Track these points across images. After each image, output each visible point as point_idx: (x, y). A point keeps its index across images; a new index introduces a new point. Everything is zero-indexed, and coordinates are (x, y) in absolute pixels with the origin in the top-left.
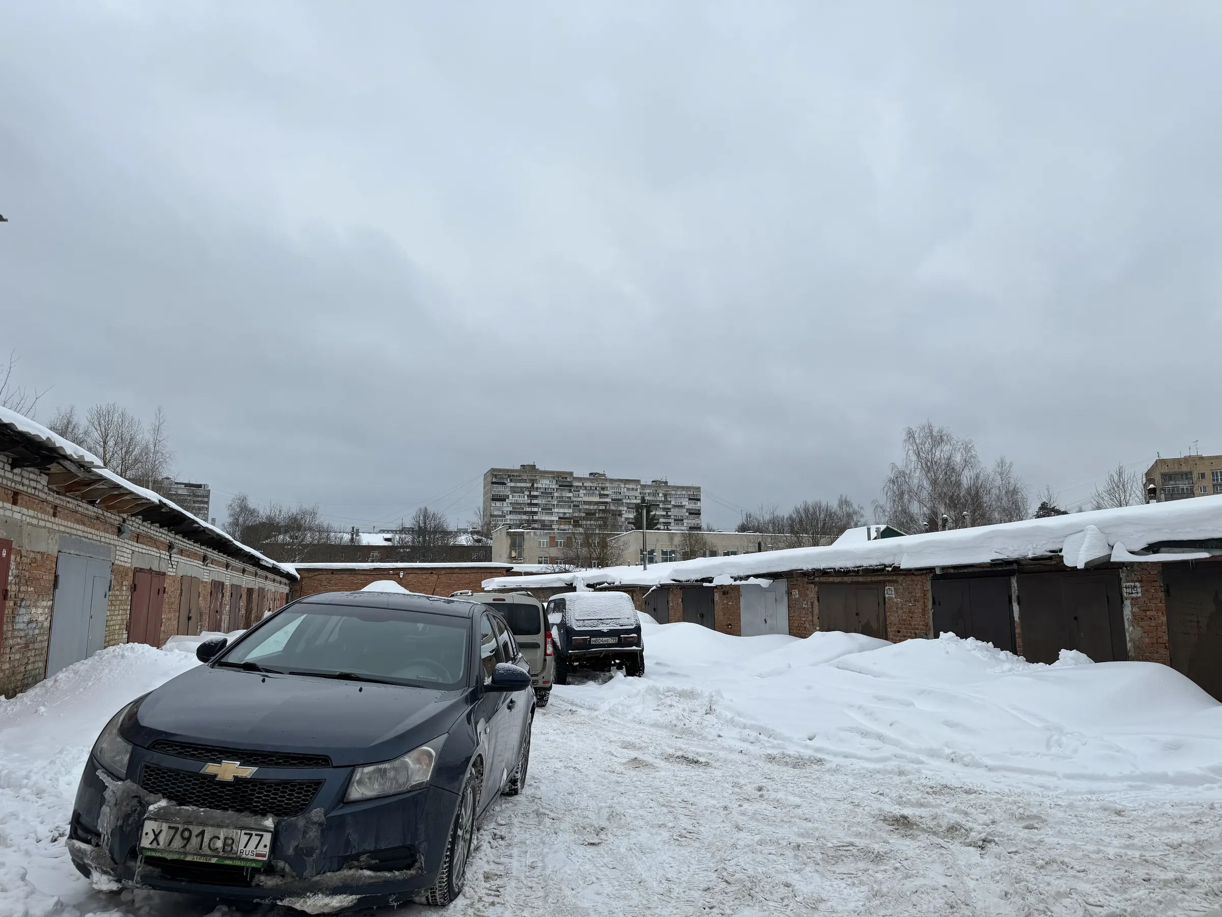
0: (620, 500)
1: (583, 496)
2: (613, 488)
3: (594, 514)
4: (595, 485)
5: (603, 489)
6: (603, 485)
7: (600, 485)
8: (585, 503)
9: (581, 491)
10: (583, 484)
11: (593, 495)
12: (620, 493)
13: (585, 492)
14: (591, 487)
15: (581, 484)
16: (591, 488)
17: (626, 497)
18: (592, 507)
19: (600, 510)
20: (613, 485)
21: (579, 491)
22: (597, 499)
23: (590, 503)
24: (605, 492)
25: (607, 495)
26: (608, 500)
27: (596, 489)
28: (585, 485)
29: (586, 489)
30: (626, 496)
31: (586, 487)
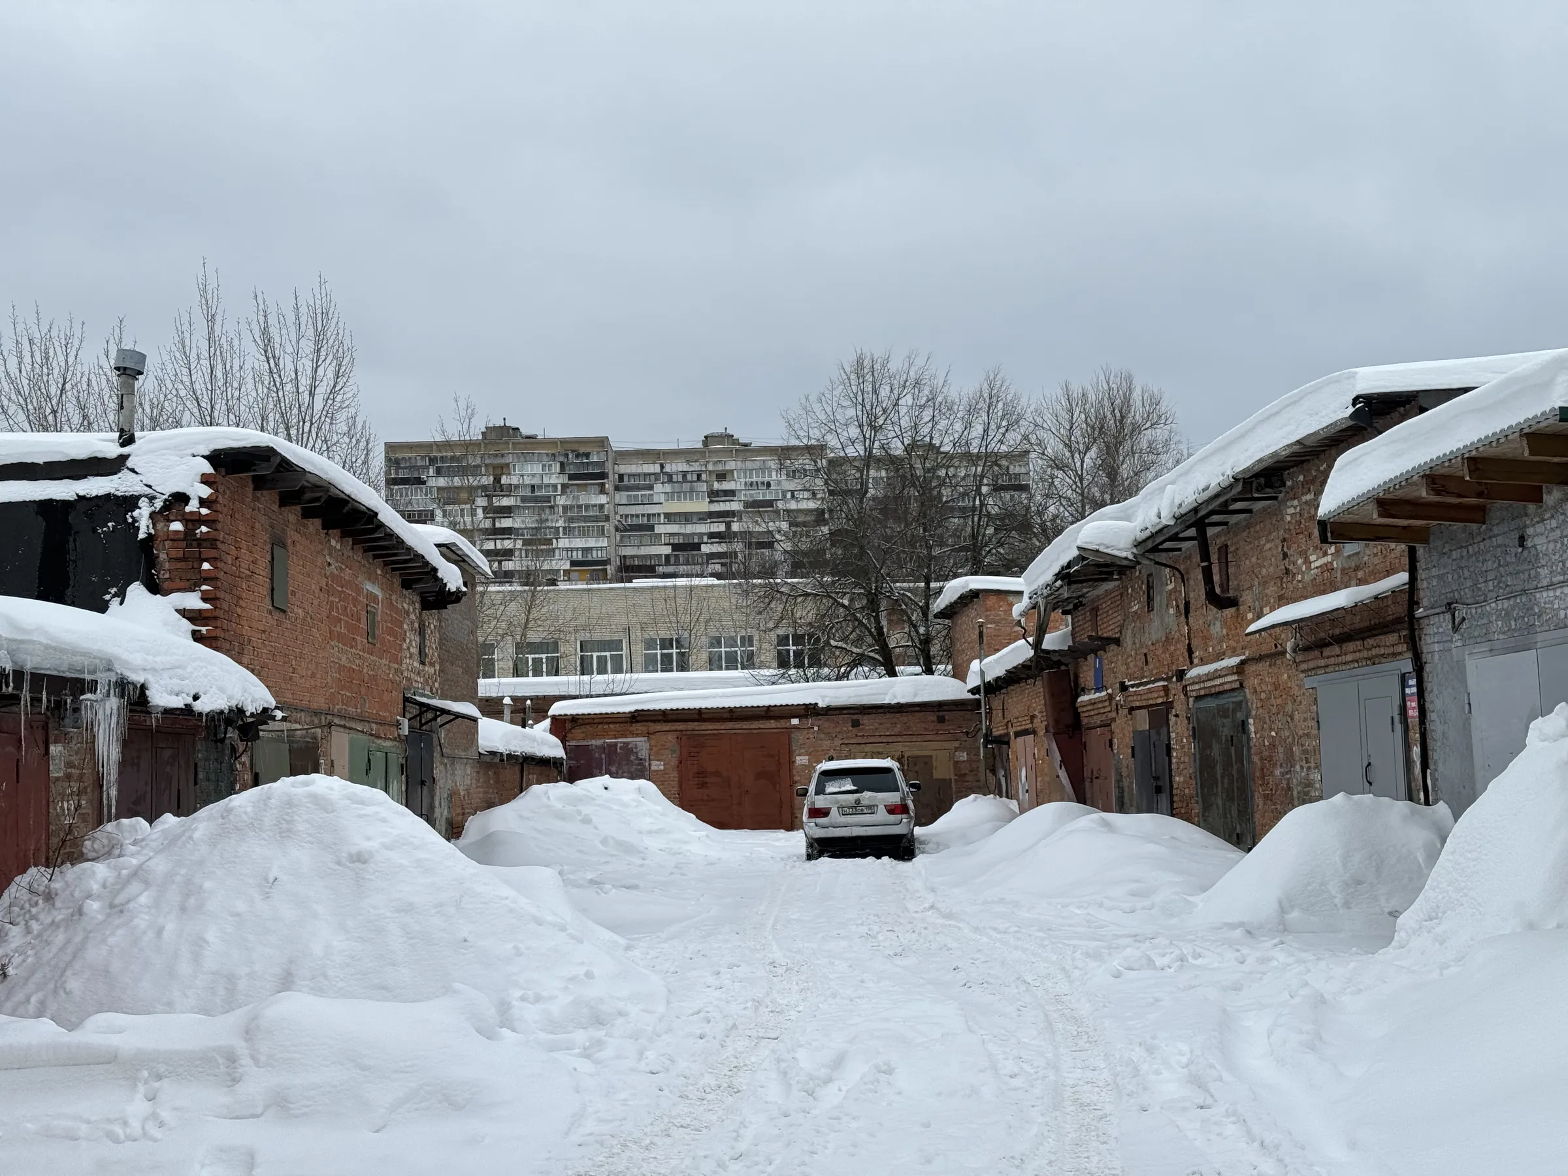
0: (770, 503)
1: (663, 501)
2: (748, 472)
3: (697, 547)
4: (696, 467)
5: (722, 476)
6: (720, 467)
7: (710, 467)
8: (670, 517)
9: (658, 488)
10: (662, 467)
11: (691, 494)
12: (769, 485)
13: (668, 488)
14: (684, 474)
15: (656, 468)
16: (684, 476)
17: (784, 496)
18: (689, 529)
19: (712, 535)
20: (749, 465)
21: (651, 488)
22: (703, 506)
23: (686, 518)
24: (726, 486)
25: (732, 493)
26: (735, 506)
27: (699, 476)
28: (668, 469)
29: (670, 480)
30: (784, 492)
31: (670, 476)
